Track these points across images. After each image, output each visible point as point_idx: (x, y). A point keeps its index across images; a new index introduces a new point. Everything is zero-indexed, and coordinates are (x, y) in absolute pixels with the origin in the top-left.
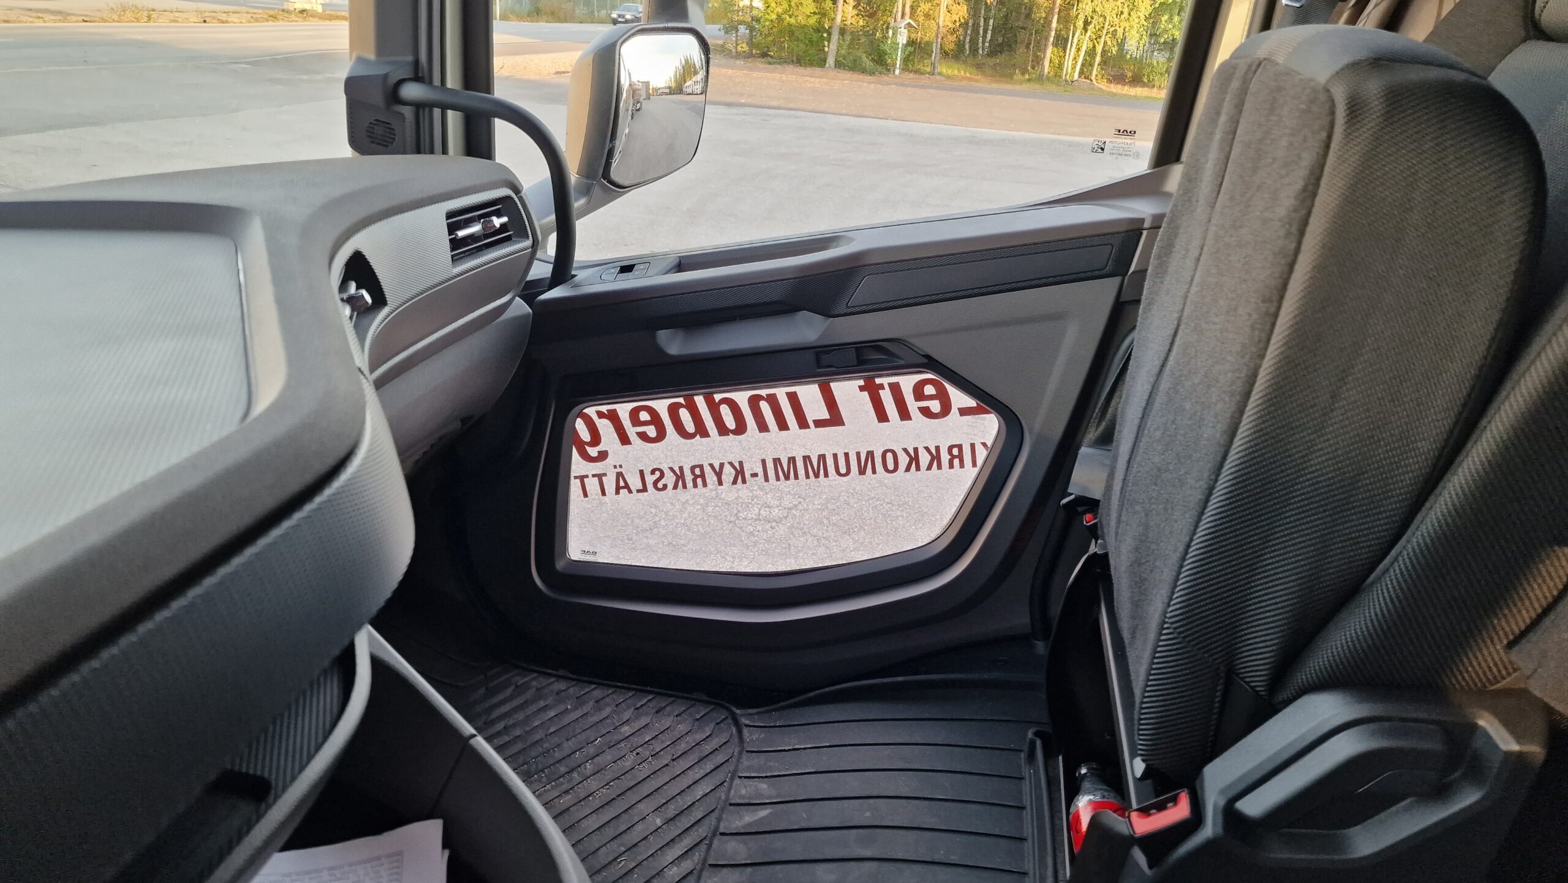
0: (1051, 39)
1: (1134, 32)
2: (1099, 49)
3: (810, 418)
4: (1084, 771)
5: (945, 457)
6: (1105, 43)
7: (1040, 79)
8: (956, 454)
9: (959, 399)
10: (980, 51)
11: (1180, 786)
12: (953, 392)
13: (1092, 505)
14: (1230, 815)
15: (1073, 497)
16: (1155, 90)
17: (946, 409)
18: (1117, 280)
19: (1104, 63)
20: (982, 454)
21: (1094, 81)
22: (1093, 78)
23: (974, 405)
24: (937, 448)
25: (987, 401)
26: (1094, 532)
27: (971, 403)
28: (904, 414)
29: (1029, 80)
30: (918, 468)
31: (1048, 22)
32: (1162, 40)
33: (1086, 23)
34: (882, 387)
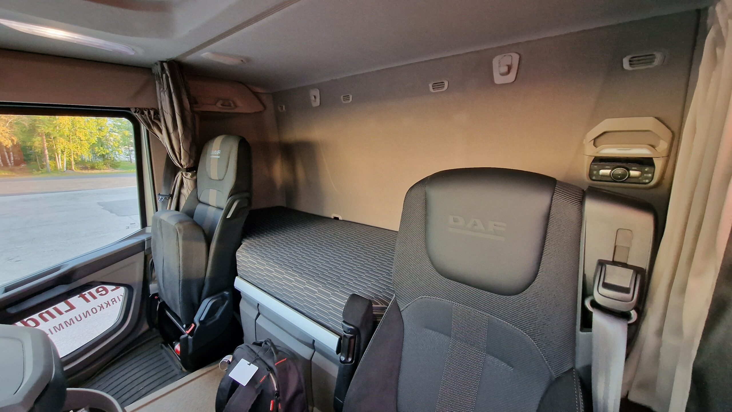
0: (48, 158)
1: (85, 153)
2: (72, 160)
3: (63, 311)
4: (174, 343)
5: (111, 303)
6: (74, 158)
7: (47, 172)
8: (114, 301)
9: (109, 288)
10: (10, 164)
11: (192, 323)
12: (107, 287)
13: (157, 294)
14: (200, 322)
15: (151, 295)
16: (102, 170)
17: (107, 292)
18: (143, 252)
19: (77, 163)
20: (121, 298)
21: (75, 170)
22: (73, 169)
23: (115, 288)
24: (108, 302)
25: (118, 285)
26: (159, 299)
27: (114, 287)
28: (94, 297)
29: (42, 173)
30: (103, 308)
31: (43, 152)
32: (98, 155)
33: (63, 152)
34: (85, 294)
